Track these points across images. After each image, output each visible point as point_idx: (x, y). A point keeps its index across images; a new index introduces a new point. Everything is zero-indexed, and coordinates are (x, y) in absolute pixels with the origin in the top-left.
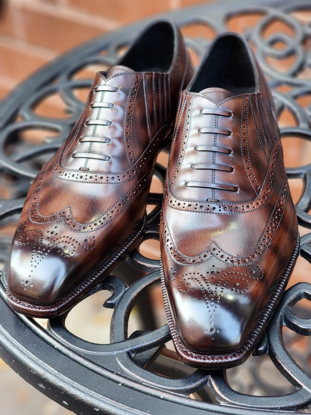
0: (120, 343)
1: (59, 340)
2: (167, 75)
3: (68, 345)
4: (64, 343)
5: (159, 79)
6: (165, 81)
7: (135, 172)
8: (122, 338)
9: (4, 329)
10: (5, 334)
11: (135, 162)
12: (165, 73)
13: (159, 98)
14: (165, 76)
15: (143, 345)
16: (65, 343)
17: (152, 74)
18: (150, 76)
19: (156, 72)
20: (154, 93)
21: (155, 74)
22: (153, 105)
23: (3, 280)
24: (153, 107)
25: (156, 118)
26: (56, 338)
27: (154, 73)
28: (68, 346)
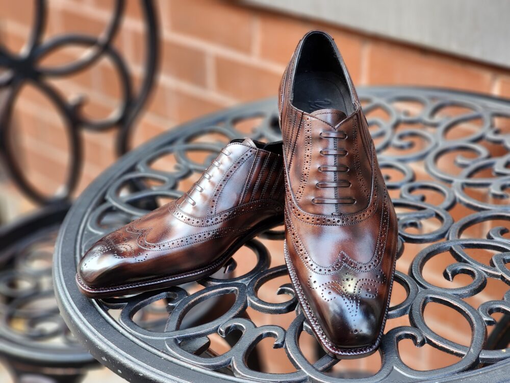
17: (268, 153)
27: (270, 153)
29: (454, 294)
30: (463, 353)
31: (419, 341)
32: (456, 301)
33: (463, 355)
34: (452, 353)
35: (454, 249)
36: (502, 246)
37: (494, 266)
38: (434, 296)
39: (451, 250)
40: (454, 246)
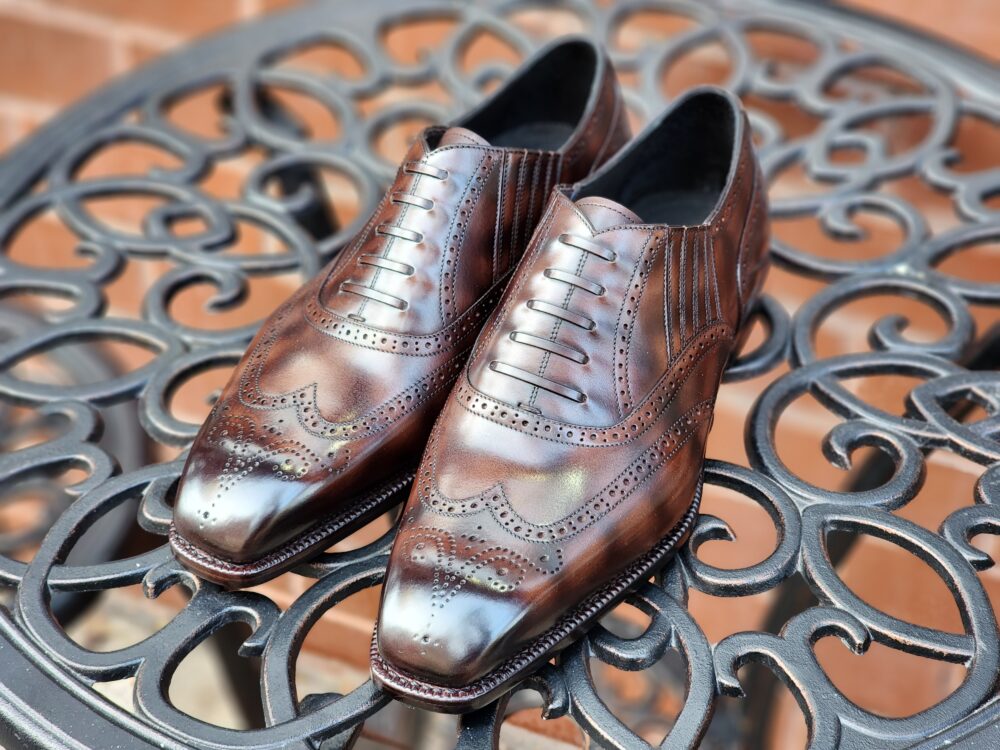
0: (290, 724)
1: (165, 731)
2: (557, 156)
3: (186, 739)
4: (177, 737)
5: (538, 162)
6: (549, 168)
7: (450, 339)
8: (290, 713)
9: (49, 723)
10: (53, 732)
11: (454, 319)
12: (552, 153)
13: (530, 198)
14: (551, 159)
15: (335, 722)
16: (180, 736)
17: (523, 153)
18: (519, 156)
19: (532, 151)
20: (520, 188)
21: (529, 153)
22: (514, 211)
23: (24, 622)
24: (514, 216)
25: (516, 237)
26: (158, 727)
27: (526, 151)
28: (186, 742)
29: (877, 505)
30: (965, 653)
31: (859, 641)
32: (891, 523)
33: (966, 658)
34: (939, 656)
35: (822, 387)
36: (918, 364)
37: (921, 418)
38: (837, 518)
39: (815, 390)
40: (819, 379)
